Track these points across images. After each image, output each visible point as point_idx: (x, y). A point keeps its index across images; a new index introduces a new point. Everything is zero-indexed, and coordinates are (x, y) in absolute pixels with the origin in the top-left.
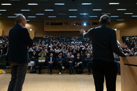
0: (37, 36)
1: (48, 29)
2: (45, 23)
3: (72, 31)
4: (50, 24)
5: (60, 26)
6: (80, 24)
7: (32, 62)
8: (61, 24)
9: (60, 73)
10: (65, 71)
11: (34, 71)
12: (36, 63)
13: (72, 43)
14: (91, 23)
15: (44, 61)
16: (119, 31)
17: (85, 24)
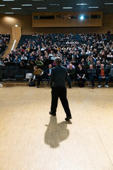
0: (23, 34)
1: (37, 24)
2: (33, 17)
3: (65, 26)
4: (39, 17)
5: (51, 20)
6: (76, 18)
8: (52, 17)
13: (67, 43)
14: (90, 16)
17: (82, 18)
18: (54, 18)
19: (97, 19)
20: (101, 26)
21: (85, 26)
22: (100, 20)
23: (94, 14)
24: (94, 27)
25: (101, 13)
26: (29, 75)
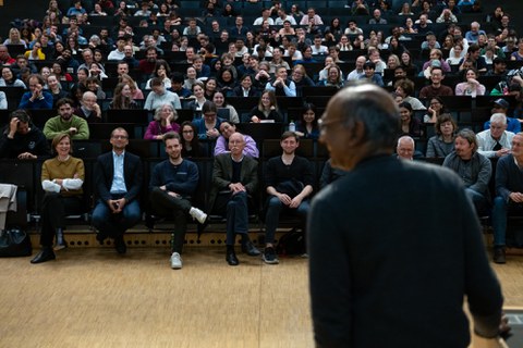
7: (5, 189)
9: (176, 260)
10: (206, 239)
11: (21, 240)
12: (25, 194)
15: (74, 183)
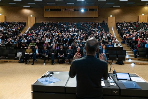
0: (37, 22)
1: (48, 15)
2: (44, 9)
3: (70, 17)
4: (49, 10)
6: (78, 11)
7: (21, 53)
8: (60, 10)
11: (22, 60)
12: (23, 54)
14: (89, 9)
16: (114, 17)
17: (83, 11)
18: (61, 11)
19: (94, 12)
20: (97, 17)
21: (85, 17)
22: (97, 12)
23: (91, 8)
24: (93, 18)
25: (97, 7)
26: (19, 54)
